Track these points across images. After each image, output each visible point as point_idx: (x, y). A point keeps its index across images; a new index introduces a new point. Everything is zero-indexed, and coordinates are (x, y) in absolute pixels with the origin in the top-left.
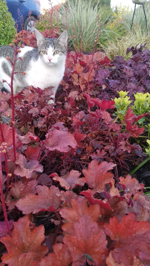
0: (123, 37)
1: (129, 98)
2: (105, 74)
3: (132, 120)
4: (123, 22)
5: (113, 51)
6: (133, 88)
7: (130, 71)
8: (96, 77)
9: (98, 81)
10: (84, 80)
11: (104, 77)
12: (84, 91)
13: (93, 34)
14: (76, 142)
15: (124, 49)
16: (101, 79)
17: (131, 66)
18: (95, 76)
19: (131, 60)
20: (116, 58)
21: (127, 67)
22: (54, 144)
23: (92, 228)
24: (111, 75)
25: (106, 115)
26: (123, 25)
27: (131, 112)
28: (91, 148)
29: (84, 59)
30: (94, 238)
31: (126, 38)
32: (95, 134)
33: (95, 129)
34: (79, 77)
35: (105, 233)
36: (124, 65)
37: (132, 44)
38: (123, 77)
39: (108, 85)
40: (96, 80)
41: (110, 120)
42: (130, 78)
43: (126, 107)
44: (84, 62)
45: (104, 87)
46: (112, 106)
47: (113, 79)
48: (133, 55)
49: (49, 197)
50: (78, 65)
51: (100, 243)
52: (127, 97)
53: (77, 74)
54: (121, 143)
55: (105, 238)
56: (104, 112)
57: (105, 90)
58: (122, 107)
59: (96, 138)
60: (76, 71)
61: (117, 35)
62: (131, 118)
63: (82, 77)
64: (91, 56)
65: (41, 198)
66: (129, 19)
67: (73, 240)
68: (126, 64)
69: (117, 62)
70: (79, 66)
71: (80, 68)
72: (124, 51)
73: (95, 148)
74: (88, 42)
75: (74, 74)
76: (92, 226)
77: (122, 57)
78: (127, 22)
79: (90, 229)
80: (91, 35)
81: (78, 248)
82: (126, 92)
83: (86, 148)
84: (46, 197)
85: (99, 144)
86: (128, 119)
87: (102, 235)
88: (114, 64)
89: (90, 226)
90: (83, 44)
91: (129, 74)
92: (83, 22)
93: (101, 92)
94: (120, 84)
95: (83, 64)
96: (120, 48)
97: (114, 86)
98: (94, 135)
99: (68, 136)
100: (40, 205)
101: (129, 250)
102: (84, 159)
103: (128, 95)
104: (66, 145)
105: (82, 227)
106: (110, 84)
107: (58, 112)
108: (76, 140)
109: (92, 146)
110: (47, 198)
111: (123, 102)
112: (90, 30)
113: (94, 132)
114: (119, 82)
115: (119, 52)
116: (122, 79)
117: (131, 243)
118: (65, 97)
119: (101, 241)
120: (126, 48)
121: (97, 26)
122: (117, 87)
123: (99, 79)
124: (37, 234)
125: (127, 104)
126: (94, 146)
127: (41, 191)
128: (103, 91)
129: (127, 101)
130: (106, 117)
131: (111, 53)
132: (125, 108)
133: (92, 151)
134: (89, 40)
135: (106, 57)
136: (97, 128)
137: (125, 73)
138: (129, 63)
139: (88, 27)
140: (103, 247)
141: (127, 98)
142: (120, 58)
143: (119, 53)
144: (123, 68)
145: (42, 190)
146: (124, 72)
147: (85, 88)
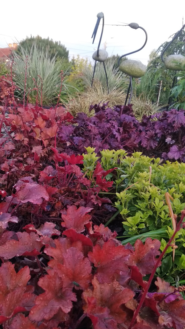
0: (84, 93)
1: (96, 154)
2: (69, 130)
3: (101, 175)
4: (83, 77)
5: (74, 107)
6: (99, 146)
7: (95, 128)
8: (59, 133)
9: (62, 137)
10: (46, 135)
11: (68, 134)
12: (47, 147)
13: (50, 87)
14: (48, 195)
15: (85, 106)
16: (65, 135)
17: (94, 123)
18: (59, 131)
19: (96, 117)
20: (79, 115)
21: (91, 125)
22: (25, 197)
23: (78, 257)
24: (75, 132)
25: (76, 169)
26: (82, 80)
27: (100, 167)
28: (60, 204)
29: (45, 113)
30: (80, 265)
31: (87, 94)
32: (64, 190)
33: (63, 186)
34: (42, 132)
35: (89, 261)
36: (88, 122)
37: (94, 101)
38: (87, 135)
39: (73, 142)
40: (60, 135)
41: (80, 174)
42: (95, 135)
43: (94, 163)
44: (46, 116)
45: (68, 144)
46: (81, 161)
47: (77, 136)
48: (96, 112)
49: (29, 243)
50: (40, 119)
51: (86, 269)
52: (94, 153)
53: (39, 129)
54: (92, 196)
55: (90, 264)
56: (75, 166)
57: (70, 147)
58: (90, 163)
59: (65, 194)
60: (38, 125)
61: (77, 91)
62: (100, 173)
63: (44, 132)
64: (53, 111)
65: (21, 244)
66: (89, 75)
67: (62, 268)
68: (90, 122)
69: (80, 119)
70: (42, 120)
71: (43, 122)
72: (86, 108)
73: (65, 205)
74: (45, 95)
75: (36, 128)
76: (79, 255)
77: (85, 114)
78: (86, 78)
79: (77, 257)
80: (48, 88)
81: (67, 275)
82: (94, 148)
83: (55, 204)
84: (26, 243)
85: (69, 201)
86: (97, 173)
87: (87, 263)
88: (77, 121)
89: (76, 255)
90: (39, 97)
91: (94, 131)
92: (39, 73)
93: (65, 148)
94: (85, 141)
95: (45, 119)
96: (82, 104)
97: (79, 143)
98: (63, 192)
99: (40, 189)
100: (21, 251)
101: (110, 272)
102: (54, 216)
103: (95, 151)
104: (39, 197)
105: (69, 257)
106: (74, 141)
107: (21, 167)
108: (47, 193)
109: (62, 203)
110: (28, 244)
111: (90, 158)
112: (47, 82)
113: (63, 188)
114: (83, 139)
115: (81, 108)
116: (87, 136)
117: (111, 266)
118: (25, 153)
119: (87, 268)
120: (88, 105)
121: (55, 79)
122: (82, 144)
123: (63, 135)
124: (23, 275)
125: (95, 160)
126: (63, 203)
127: (21, 237)
128: (68, 149)
129: (95, 157)
130: (77, 171)
131: (72, 109)
132: (92, 164)
133: (61, 207)
134: (45, 93)
135: (68, 113)
136: (65, 185)
137: (90, 131)
138: (93, 121)
139: (45, 79)
140: (88, 273)
141: (95, 155)
142: (83, 115)
143: (81, 110)
144: (88, 125)
145: (23, 237)
146: (89, 129)
147: (48, 143)
